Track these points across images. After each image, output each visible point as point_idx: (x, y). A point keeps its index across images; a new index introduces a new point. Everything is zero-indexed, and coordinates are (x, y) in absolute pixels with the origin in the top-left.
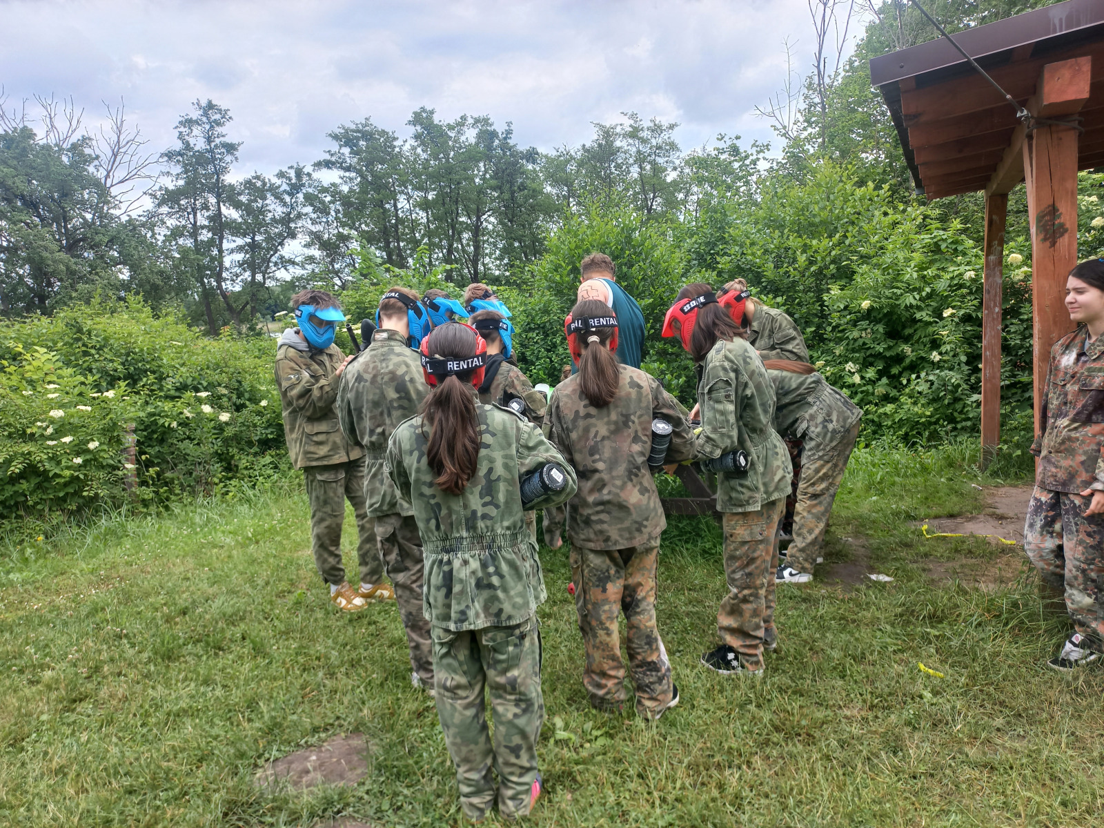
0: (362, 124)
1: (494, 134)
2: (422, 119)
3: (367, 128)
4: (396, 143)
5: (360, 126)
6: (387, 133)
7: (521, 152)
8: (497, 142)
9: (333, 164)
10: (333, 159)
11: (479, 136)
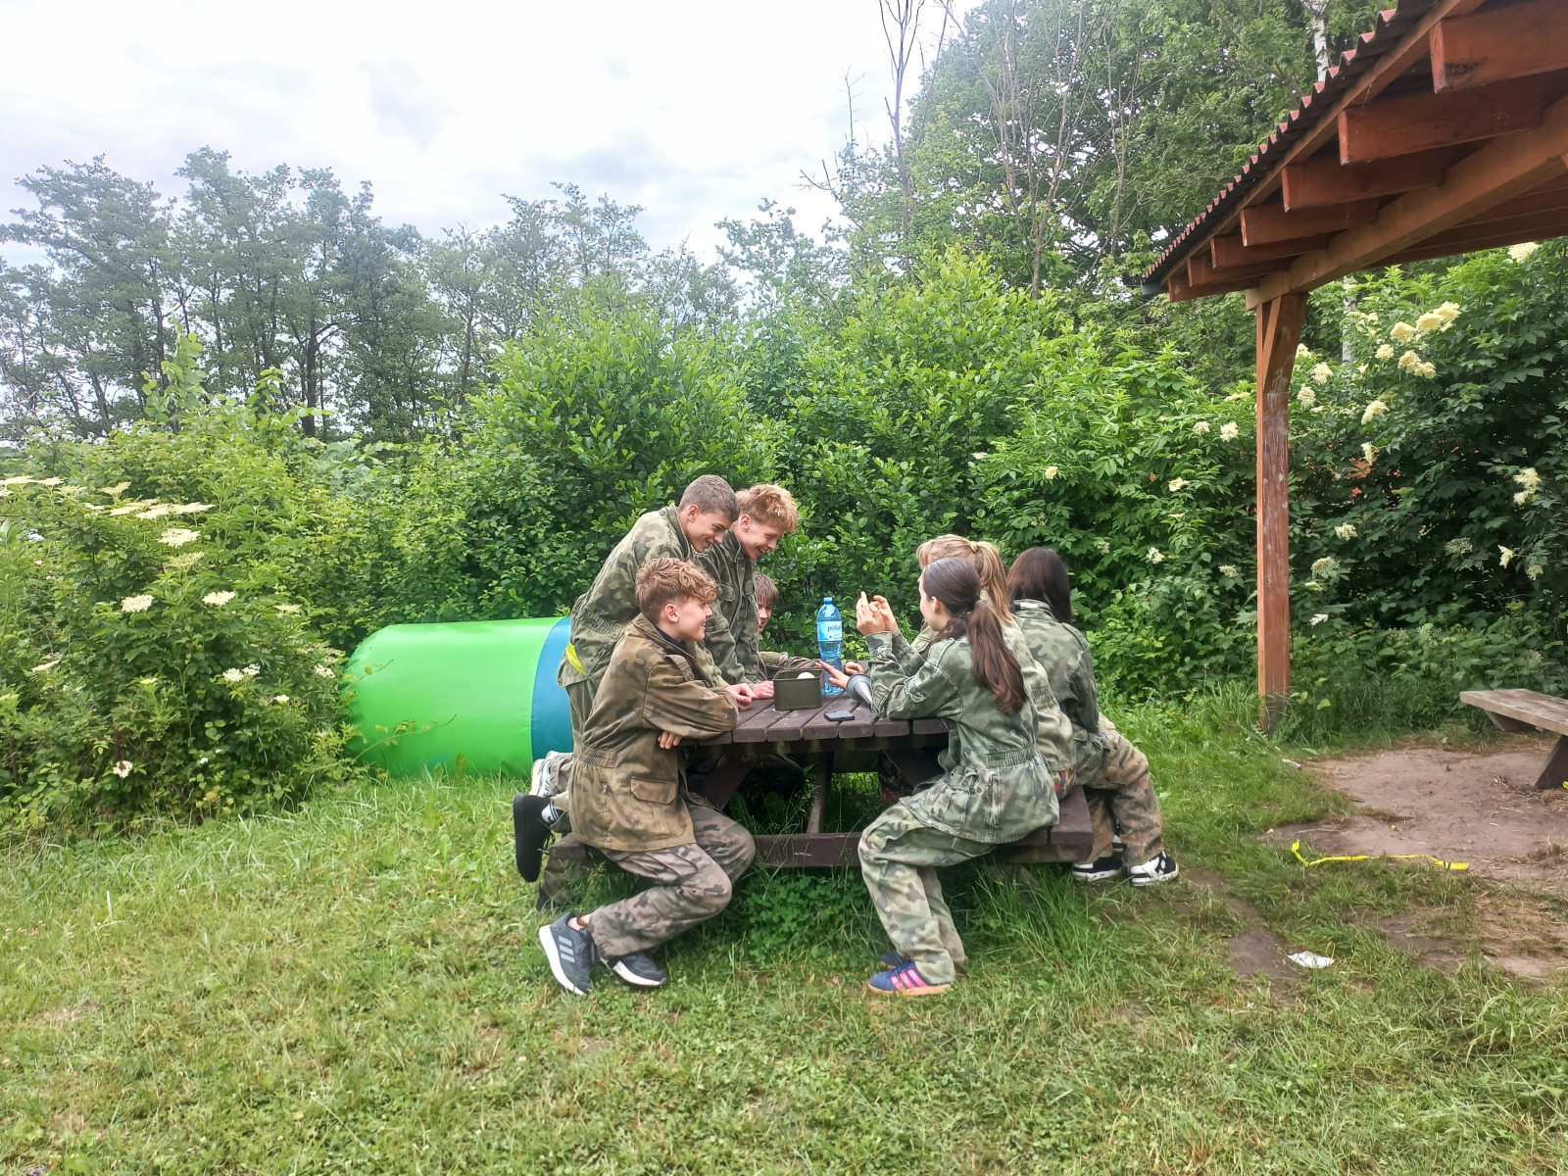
0: (89, 168)
1: (338, 201)
2: (206, 166)
3: (97, 175)
4: (155, 203)
5: (84, 170)
6: (138, 186)
7: (389, 232)
8: (344, 214)
9: (32, 232)
10: (31, 224)
11: (313, 202)
